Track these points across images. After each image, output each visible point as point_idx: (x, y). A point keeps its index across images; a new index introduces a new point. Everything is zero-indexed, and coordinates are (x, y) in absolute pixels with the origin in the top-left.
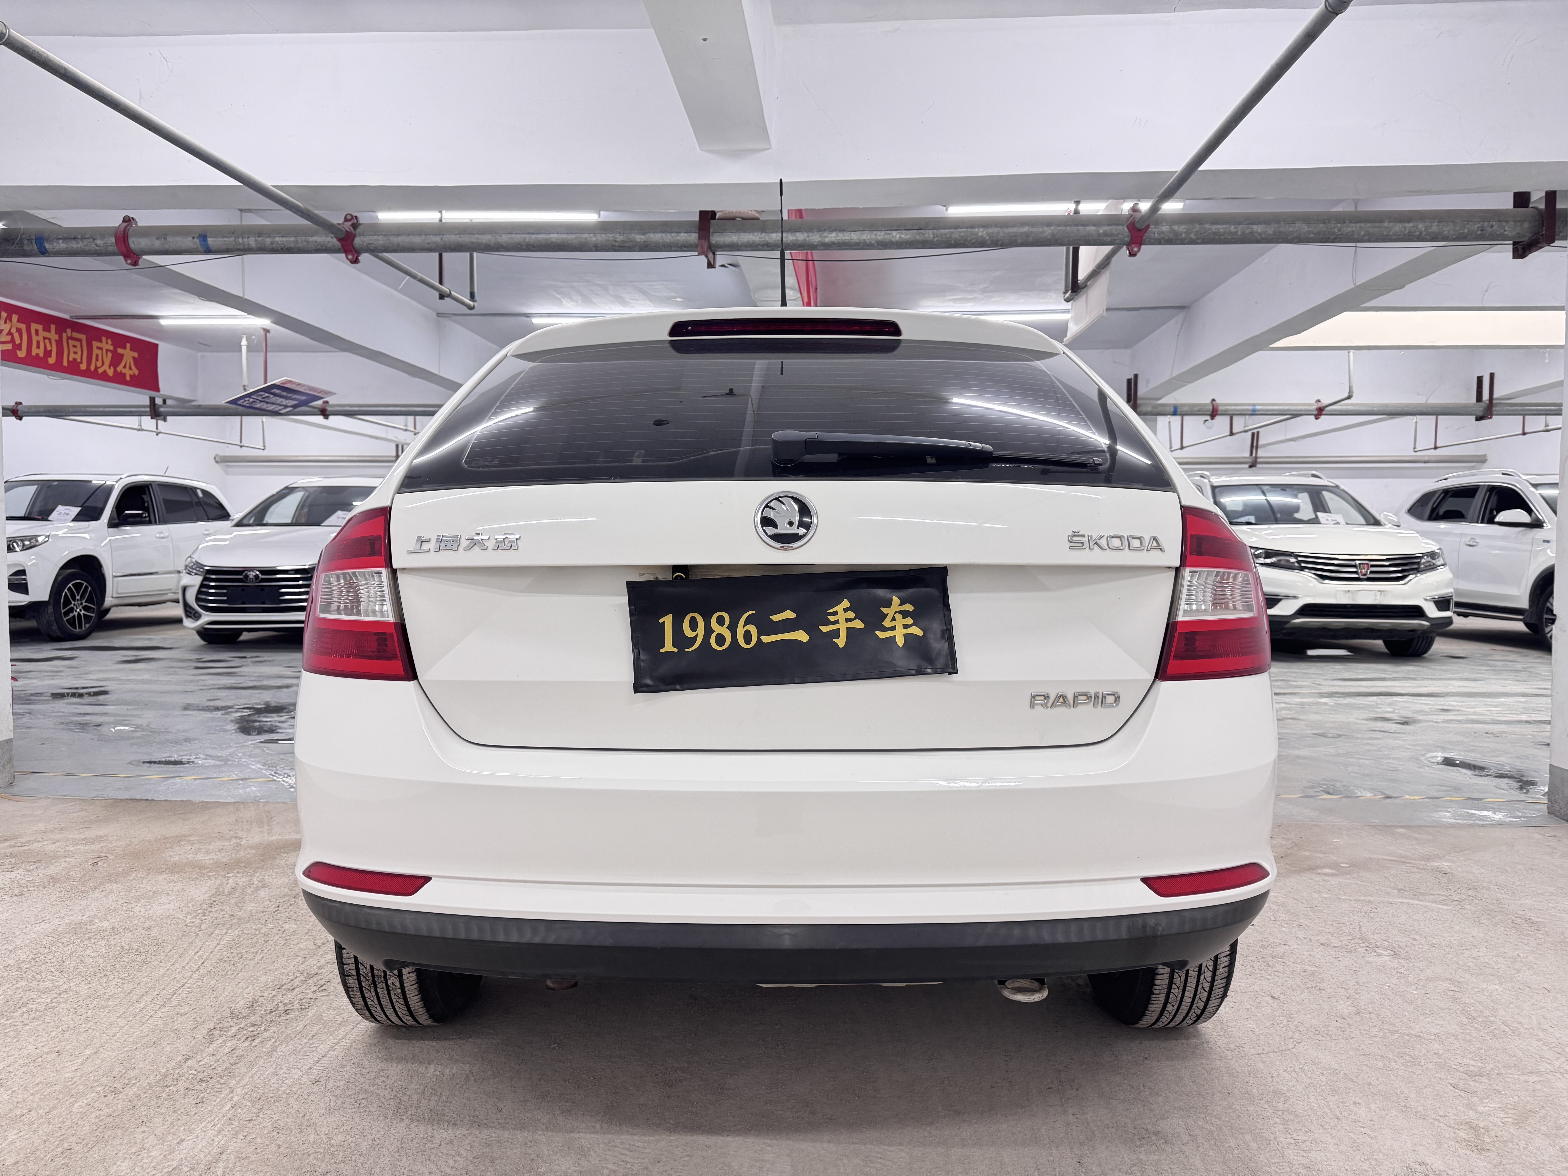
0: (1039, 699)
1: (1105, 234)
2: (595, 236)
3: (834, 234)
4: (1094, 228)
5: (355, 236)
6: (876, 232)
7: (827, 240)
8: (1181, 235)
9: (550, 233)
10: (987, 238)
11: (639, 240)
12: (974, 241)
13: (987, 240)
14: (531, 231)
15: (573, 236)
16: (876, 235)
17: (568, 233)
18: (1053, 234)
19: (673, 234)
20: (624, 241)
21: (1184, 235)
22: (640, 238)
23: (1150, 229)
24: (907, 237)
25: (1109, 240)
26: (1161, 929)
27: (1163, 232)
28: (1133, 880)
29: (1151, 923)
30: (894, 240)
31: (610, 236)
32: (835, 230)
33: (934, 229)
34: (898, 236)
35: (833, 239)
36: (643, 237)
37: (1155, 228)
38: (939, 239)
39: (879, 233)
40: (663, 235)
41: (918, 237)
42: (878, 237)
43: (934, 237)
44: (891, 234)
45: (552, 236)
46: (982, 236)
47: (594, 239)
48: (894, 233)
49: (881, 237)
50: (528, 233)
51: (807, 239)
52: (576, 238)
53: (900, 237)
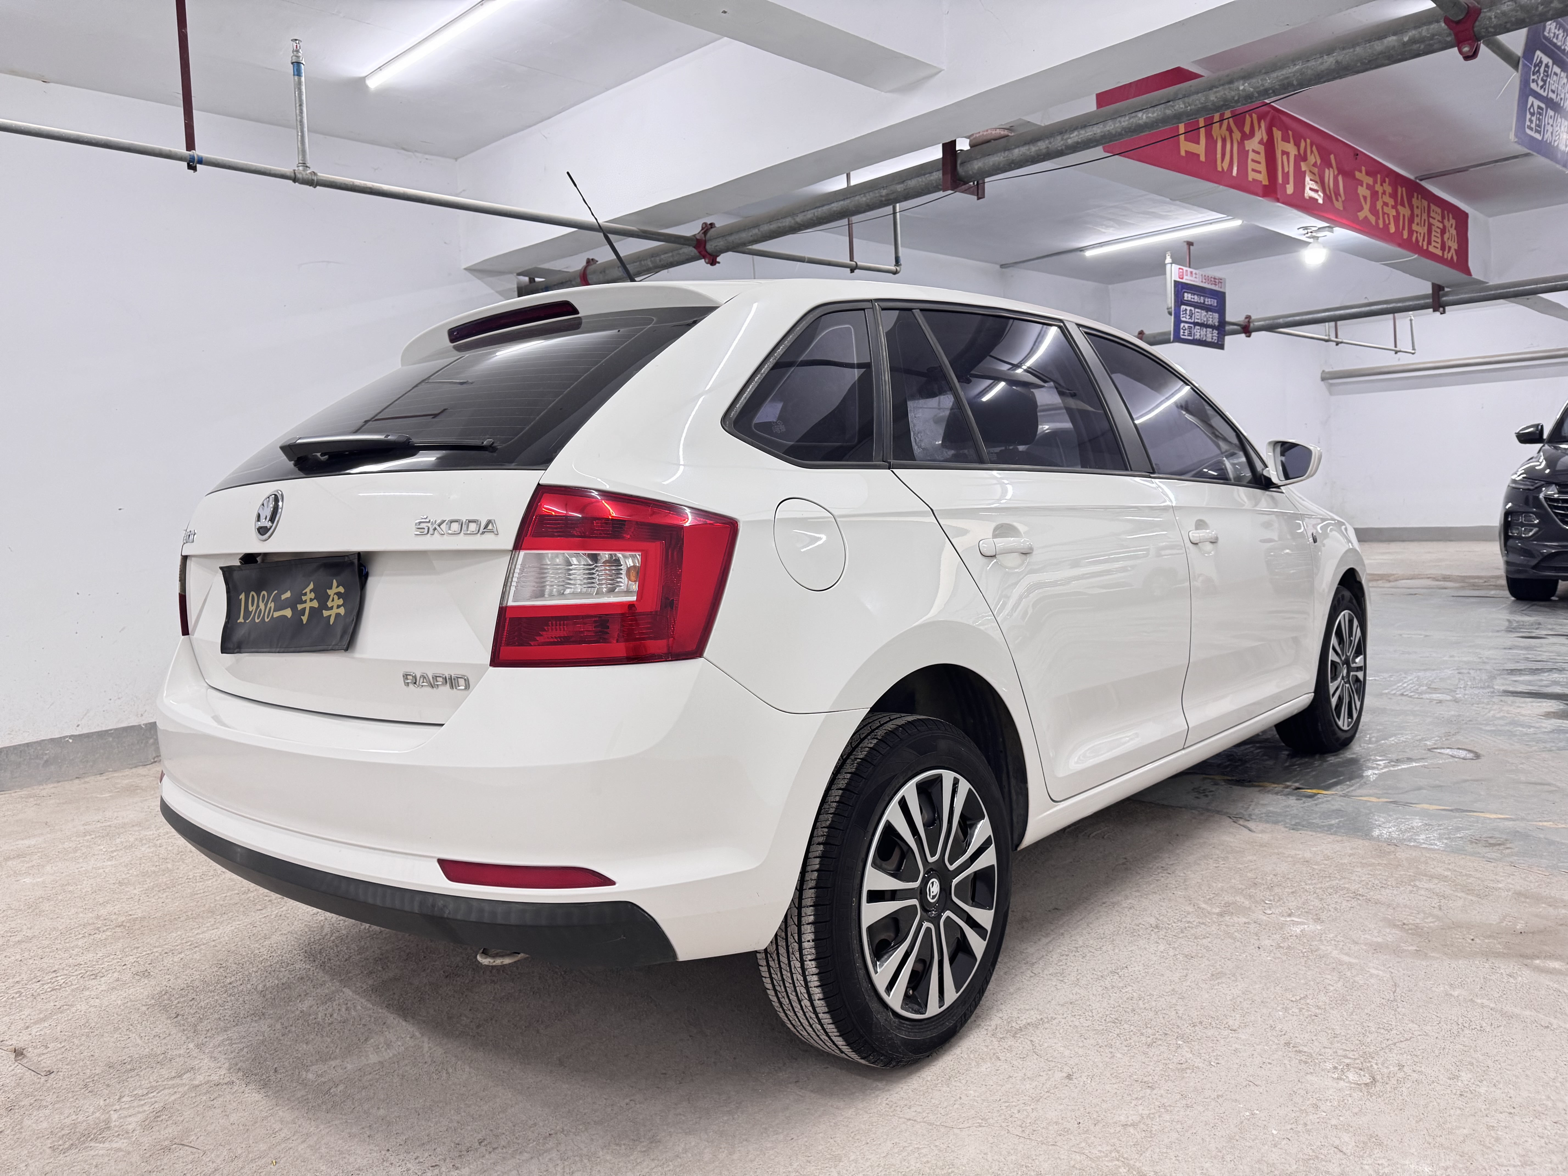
0: (411, 679)
1: (1413, 41)
2: (865, 196)
3: (1076, 133)
4: (1394, 38)
5: (705, 242)
6: (1118, 119)
7: (1070, 141)
8: (1537, 8)
9: (831, 203)
10: (1252, 90)
11: (899, 190)
12: (1236, 98)
13: (1252, 93)
14: (818, 205)
15: (848, 201)
16: (1120, 122)
17: (844, 199)
18: (1337, 62)
19: (927, 176)
20: (887, 195)
21: (1541, 8)
22: (900, 188)
23: (1482, 15)
24: (1155, 115)
25: (1422, 47)
26: (447, 912)
27: (1504, 14)
28: (429, 859)
29: (440, 904)
30: (1141, 122)
31: (876, 194)
32: (1076, 129)
33: (1184, 96)
34: (1144, 117)
35: (1076, 139)
36: (902, 185)
37: (1490, 11)
38: (1193, 107)
39: (1123, 119)
40: (918, 179)
41: (1168, 112)
42: (1123, 124)
43: (1186, 107)
44: (1136, 116)
45: (833, 205)
46: (1244, 90)
47: (864, 199)
48: (1140, 114)
49: (1127, 123)
50: (816, 208)
51: (1050, 146)
52: (851, 202)
53: (1147, 117)
